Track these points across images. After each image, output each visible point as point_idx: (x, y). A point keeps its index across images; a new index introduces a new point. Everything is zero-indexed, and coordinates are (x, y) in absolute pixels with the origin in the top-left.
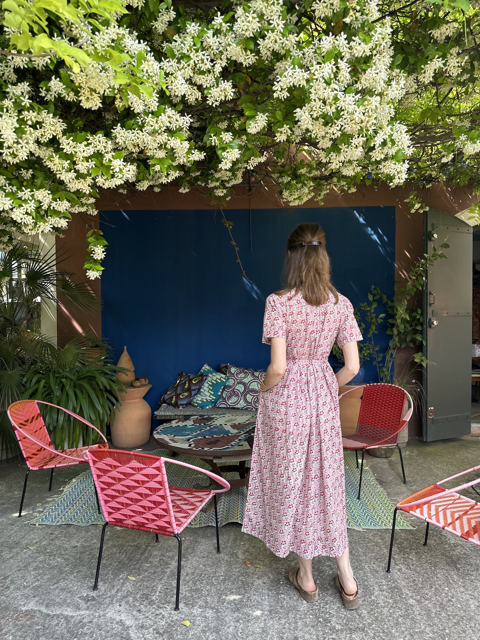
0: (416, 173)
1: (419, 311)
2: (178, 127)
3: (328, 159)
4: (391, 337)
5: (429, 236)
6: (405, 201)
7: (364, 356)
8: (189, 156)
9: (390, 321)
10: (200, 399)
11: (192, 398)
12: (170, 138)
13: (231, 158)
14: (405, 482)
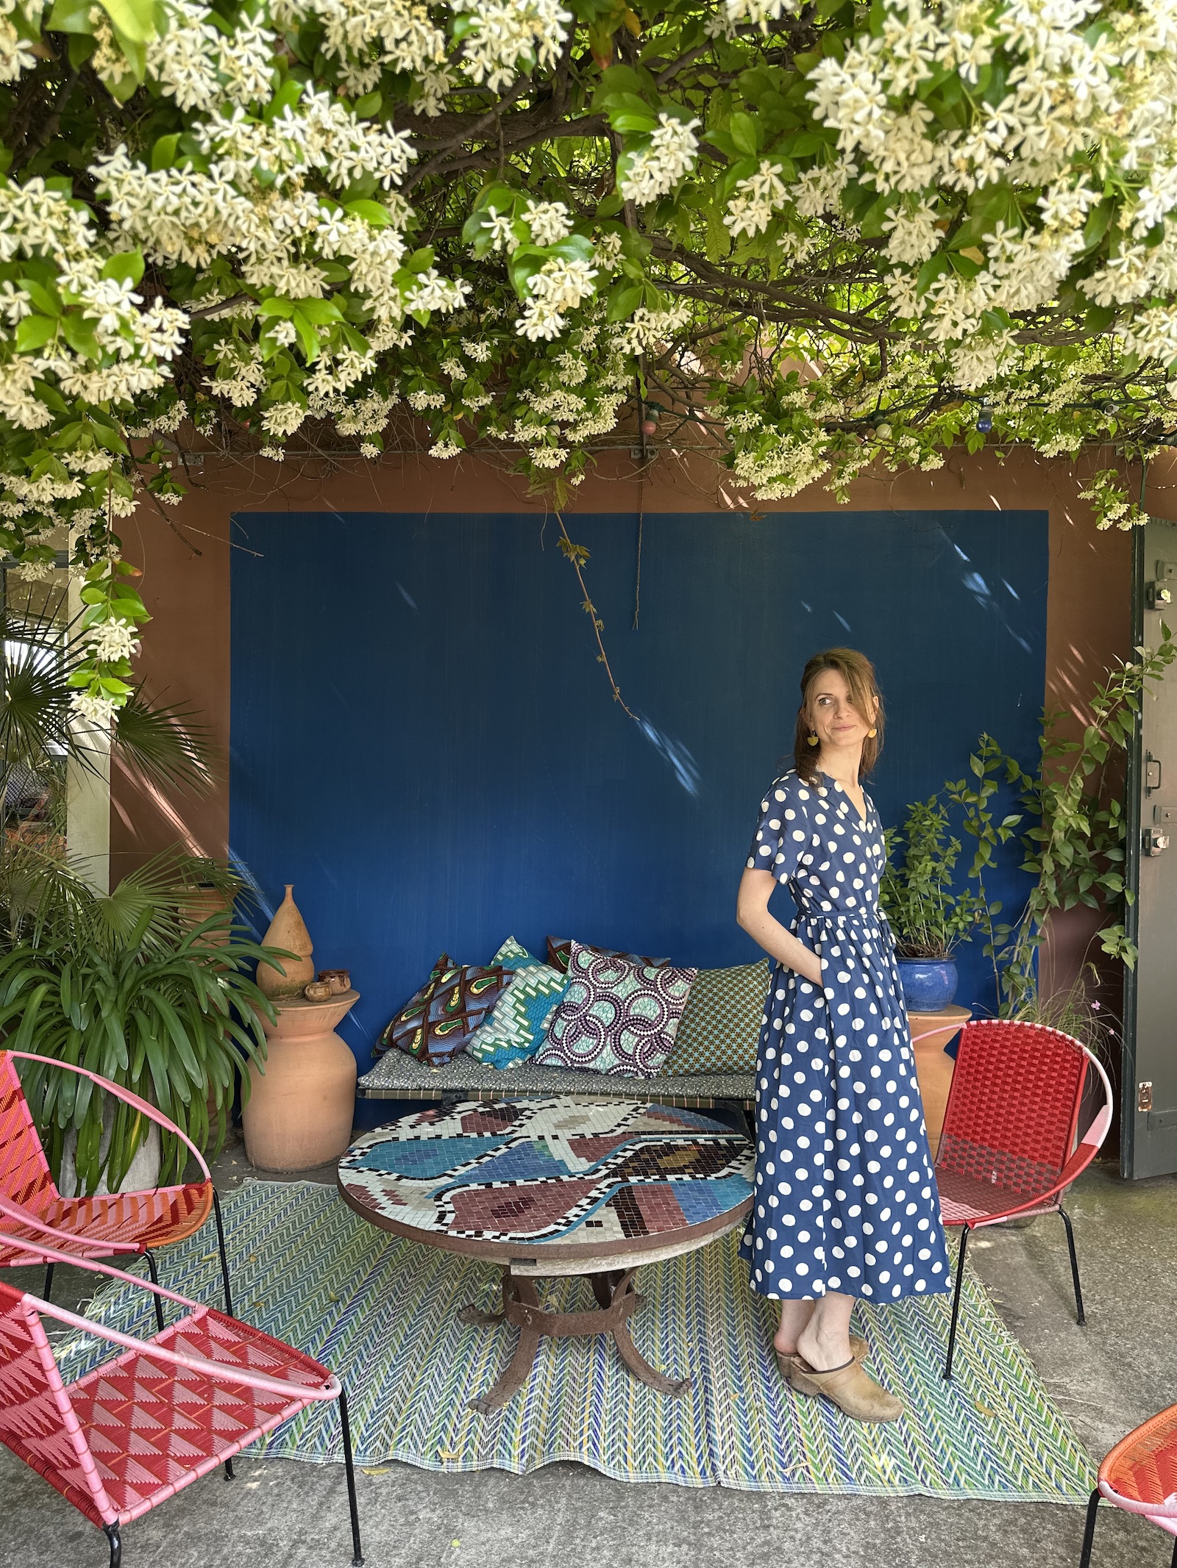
0: (1115, 416)
1: (1116, 808)
2: (358, 174)
3: (923, 305)
4: (1035, 878)
5: (1148, 597)
6: (1082, 495)
7: (957, 929)
8: (408, 294)
9: (1034, 834)
10: (490, 1040)
11: (468, 1036)
12: (325, 213)
13: (558, 296)
14: (1081, 1319)
